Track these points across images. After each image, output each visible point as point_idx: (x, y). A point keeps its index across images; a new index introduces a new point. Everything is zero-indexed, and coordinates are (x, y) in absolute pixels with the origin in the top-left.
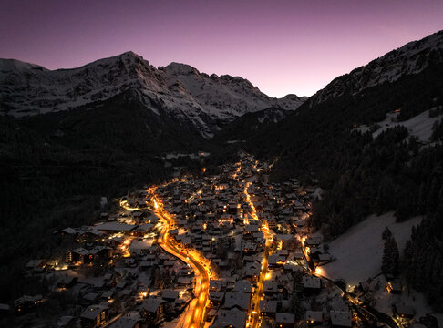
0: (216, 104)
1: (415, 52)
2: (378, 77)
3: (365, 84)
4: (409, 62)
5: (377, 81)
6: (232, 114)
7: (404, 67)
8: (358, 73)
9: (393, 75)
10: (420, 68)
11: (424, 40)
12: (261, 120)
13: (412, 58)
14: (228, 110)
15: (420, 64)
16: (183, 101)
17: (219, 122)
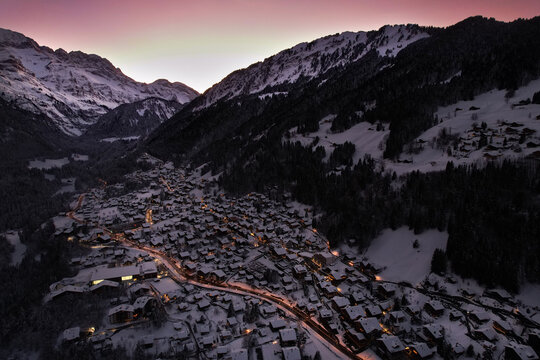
0: (72, 90)
1: (308, 53)
2: (276, 75)
3: (265, 81)
4: (304, 63)
5: (276, 79)
6: (94, 103)
7: (300, 68)
8: (256, 69)
9: (290, 75)
10: (315, 71)
11: (314, 43)
12: (141, 113)
13: (307, 59)
14: (88, 97)
15: (314, 66)
16: (26, 84)
17: (82, 114)
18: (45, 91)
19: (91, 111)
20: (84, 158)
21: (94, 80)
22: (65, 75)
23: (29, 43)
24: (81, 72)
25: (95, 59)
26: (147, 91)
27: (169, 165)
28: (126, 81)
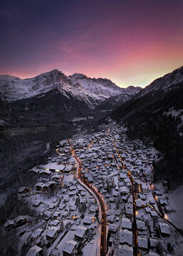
0: (95, 92)
2: (178, 79)
3: (171, 82)
5: (177, 81)
6: (103, 97)
12: (117, 100)
14: (101, 95)
16: (81, 91)
17: (97, 101)
18: (86, 93)
19: (100, 100)
20: (92, 118)
21: (104, 88)
22: (94, 87)
23: (84, 77)
24: (100, 86)
25: (106, 80)
26: (124, 91)
27: (115, 123)
28: (116, 87)
